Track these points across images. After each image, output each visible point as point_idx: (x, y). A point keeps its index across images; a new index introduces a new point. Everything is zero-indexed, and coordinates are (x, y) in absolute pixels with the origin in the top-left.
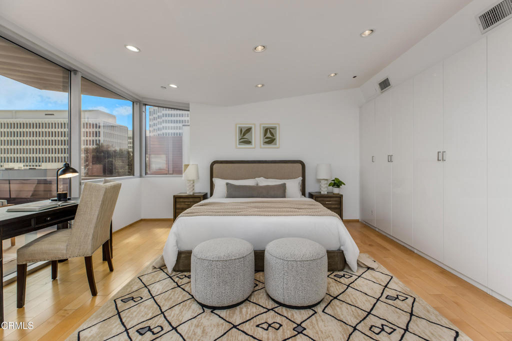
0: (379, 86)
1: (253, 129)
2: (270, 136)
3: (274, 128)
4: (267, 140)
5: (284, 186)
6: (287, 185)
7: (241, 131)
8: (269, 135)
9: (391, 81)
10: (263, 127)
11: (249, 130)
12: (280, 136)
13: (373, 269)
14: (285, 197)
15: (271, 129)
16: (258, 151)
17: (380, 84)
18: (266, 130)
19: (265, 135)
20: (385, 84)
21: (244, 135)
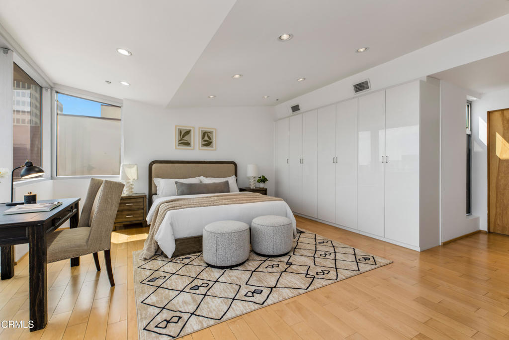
0: (291, 109)
1: (192, 132)
2: (208, 139)
3: (211, 133)
4: (205, 143)
5: (227, 183)
6: (229, 182)
7: (181, 132)
8: (206, 138)
9: (300, 107)
10: (202, 131)
11: (188, 132)
12: (217, 140)
13: (303, 232)
14: (229, 192)
15: (209, 134)
16: (196, 152)
17: (292, 108)
18: (204, 134)
19: (203, 138)
20: (296, 108)
21: (183, 137)
